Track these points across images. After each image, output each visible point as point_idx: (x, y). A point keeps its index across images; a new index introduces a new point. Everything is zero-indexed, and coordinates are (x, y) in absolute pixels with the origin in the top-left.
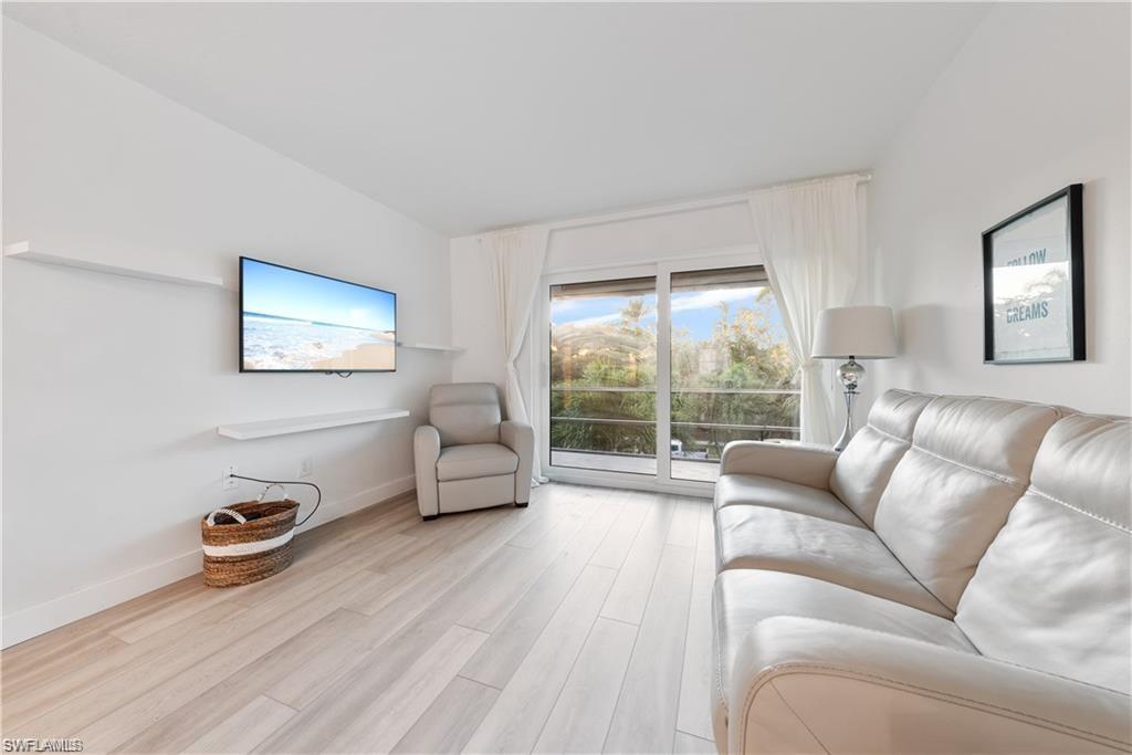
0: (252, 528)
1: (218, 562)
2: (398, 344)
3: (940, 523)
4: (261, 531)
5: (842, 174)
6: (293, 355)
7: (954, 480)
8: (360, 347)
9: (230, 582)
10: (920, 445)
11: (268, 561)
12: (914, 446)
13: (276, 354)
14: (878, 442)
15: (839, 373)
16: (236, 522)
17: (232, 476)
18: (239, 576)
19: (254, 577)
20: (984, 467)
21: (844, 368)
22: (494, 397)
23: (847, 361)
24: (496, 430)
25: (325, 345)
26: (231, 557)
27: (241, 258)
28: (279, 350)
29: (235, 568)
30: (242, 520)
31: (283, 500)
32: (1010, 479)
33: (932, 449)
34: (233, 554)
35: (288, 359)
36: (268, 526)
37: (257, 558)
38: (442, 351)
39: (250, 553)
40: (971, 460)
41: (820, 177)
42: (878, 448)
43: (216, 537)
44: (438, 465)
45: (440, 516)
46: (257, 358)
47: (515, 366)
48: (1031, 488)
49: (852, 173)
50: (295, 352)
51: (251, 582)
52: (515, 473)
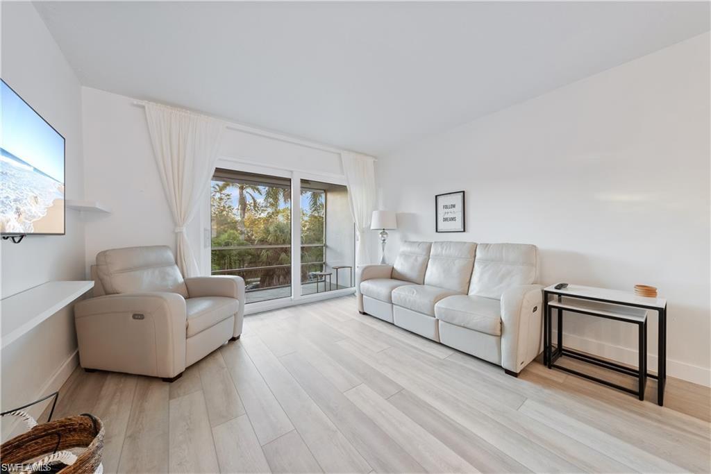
3: (459, 274)
7: (456, 263)
10: (435, 257)
12: (431, 257)
14: (413, 258)
15: (380, 236)
20: (463, 258)
22: (171, 258)
23: (382, 231)
24: (185, 287)
32: (471, 260)
33: (442, 257)
40: (459, 257)
42: (415, 260)
49: (372, 156)
52: (235, 315)
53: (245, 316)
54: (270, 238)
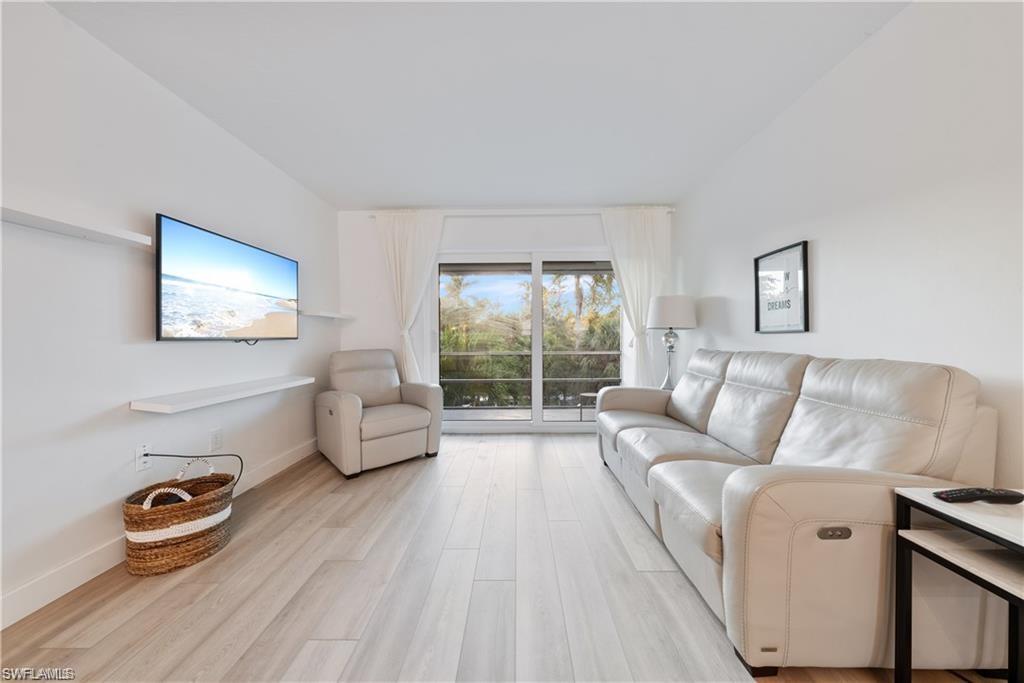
0: (198, 504)
1: (156, 547)
2: (299, 312)
3: (757, 421)
4: (208, 507)
5: (658, 205)
6: (209, 323)
7: (759, 398)
8: (267, 315)
9: (173, 566)
10: (732, 380)
11: (214, 537)
12: (726, 381)
13: (195, 322)
14: (701, 381)
15: (663, 339)
16: (181, 500)
17: (146, 455)
18: (184, 557)
19: (199, 556)
20: (775, 389)
21: (666, 335)
22: (392, 362)
23: (668, 331)
24: (398, 391)
25: (237, 313)
26: (173, 539)
27: (159, 217)
28: (197, 318)
29: (179, 550)
30: (187, 497)
31: (209, 475)
32: (790, 393)
33: (740, 382)
34: (176, 536)
35: (205, 328)
36: (214, 500)
37: (203, 535)
38: (333, 318)
39: (197, 530)
40: (768, 386)
41: (646, 205)
42: (702, 386)
43: (154, 520)
44: (363, 426)
45: (363, 473)
46: (176, 327)
47: (409, 334)
48: (801, 396)
49: (664, 205)
50: (211, 320)
51: (198, 561)
52: (428, 427)
53: (443, 434)
54: (594, 342)
